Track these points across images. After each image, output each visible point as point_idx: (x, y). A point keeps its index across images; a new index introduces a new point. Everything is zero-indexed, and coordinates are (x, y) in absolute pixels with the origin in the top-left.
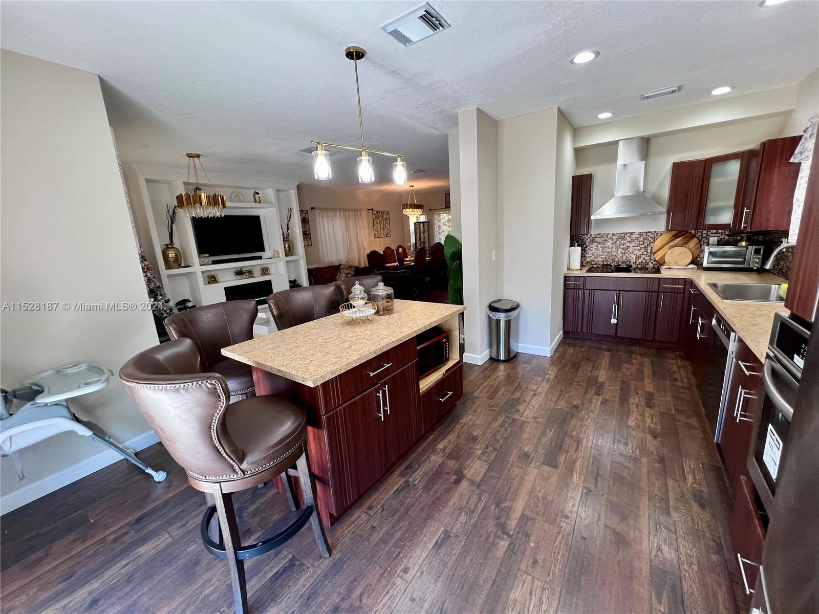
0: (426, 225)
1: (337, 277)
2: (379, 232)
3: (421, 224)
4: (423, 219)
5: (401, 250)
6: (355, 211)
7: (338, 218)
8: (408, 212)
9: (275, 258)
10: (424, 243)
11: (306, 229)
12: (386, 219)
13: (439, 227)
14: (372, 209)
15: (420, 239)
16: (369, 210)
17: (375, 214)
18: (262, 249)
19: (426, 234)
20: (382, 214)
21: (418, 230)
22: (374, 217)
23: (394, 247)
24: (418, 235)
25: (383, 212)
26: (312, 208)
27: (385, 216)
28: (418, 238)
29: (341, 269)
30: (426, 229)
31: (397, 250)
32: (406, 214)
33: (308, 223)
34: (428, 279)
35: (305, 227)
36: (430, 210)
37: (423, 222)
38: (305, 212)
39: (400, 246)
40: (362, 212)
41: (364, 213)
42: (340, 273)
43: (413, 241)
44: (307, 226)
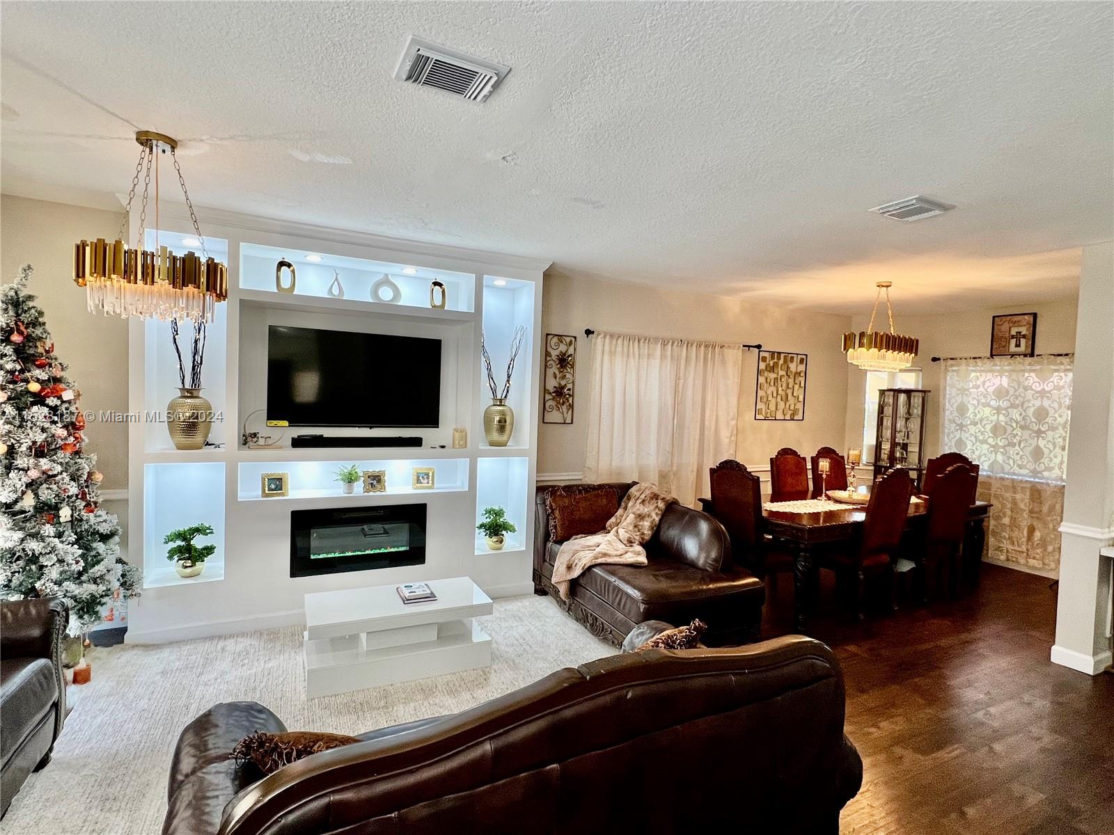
0: (917, 400)
1: (613, 520)
2: (772, 407)
3: (902, 397)
4: (909, 381)
5: (824, 465)
6: (706, 346)
7: (656, 362)
8: (862, 357)
9: (454, 447)
10: (905, 447)
11: (563, 383)
12: (798, 374)
13: (962, 410)
14: (759, 347)
15: (893, 437)
16: (749, 346)
17: (764, 359)
18: (432, 420)
19: (915, 425)
20: (785, 361)
21: (888, 411)
22: (762, 366)
23: (807, 451)
24: (887, 422)
25: (789, 358)
26: (588, 332)
27: (793, 367)
28: (887, 434)
29: (629, 499)
30: (917, 411)
31: (815, 461)
32: (855, 362)
33: (573, 367)
34: (906, 566)
35: (564, 377)
36: (934, 359)
37: (908, 392)
38: (568, 340)
39: (826, 452)
40: (726, 350)
41: (734, 355)
42: (626, 508)
43: (870, 438)
44: (568, 375)
